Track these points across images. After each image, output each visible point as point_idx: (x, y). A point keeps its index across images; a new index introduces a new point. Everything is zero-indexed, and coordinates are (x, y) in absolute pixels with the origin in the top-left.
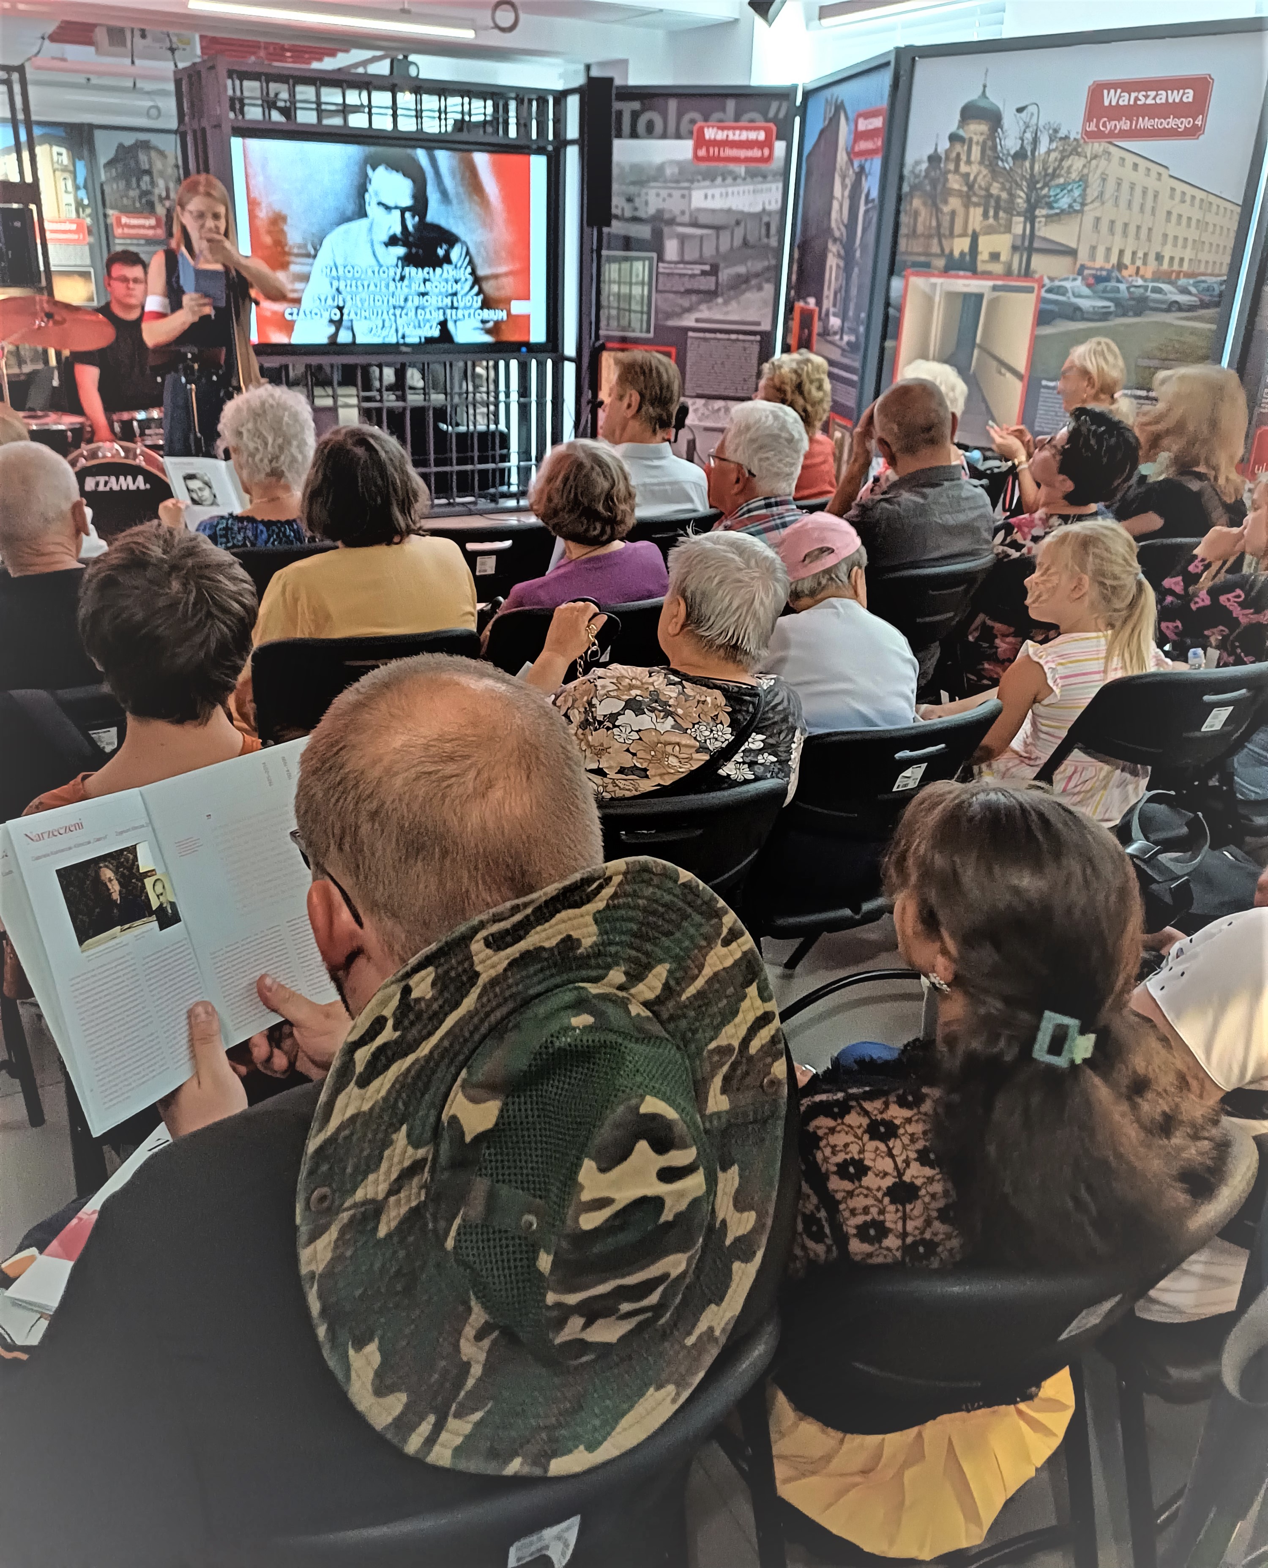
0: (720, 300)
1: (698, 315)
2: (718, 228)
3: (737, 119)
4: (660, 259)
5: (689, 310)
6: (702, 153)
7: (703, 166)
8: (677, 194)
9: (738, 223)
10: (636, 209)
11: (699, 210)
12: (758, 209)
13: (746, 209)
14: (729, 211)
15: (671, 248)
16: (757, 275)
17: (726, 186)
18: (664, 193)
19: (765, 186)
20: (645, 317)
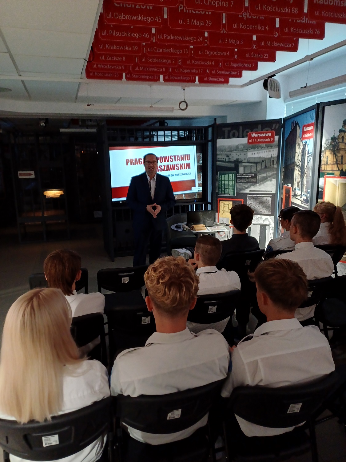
0: (258, 185)
1: (250, 189)
2: (256, 163)
3: (262, 130)
4: (238, 173)
5: (247, 188)
6: (251, 141)
7: (251, 145)
8: (243, 154)
9: (263, 161)
10: (230, 159)
11: (250, 158)
12: (270, 156)
13: (266, 157)
14: (260, 158)
15: (241, 170)
16: (270, 177)
17: (259, 150)
18: (239, 154)
19: (271, 150)
20: (233, 190)
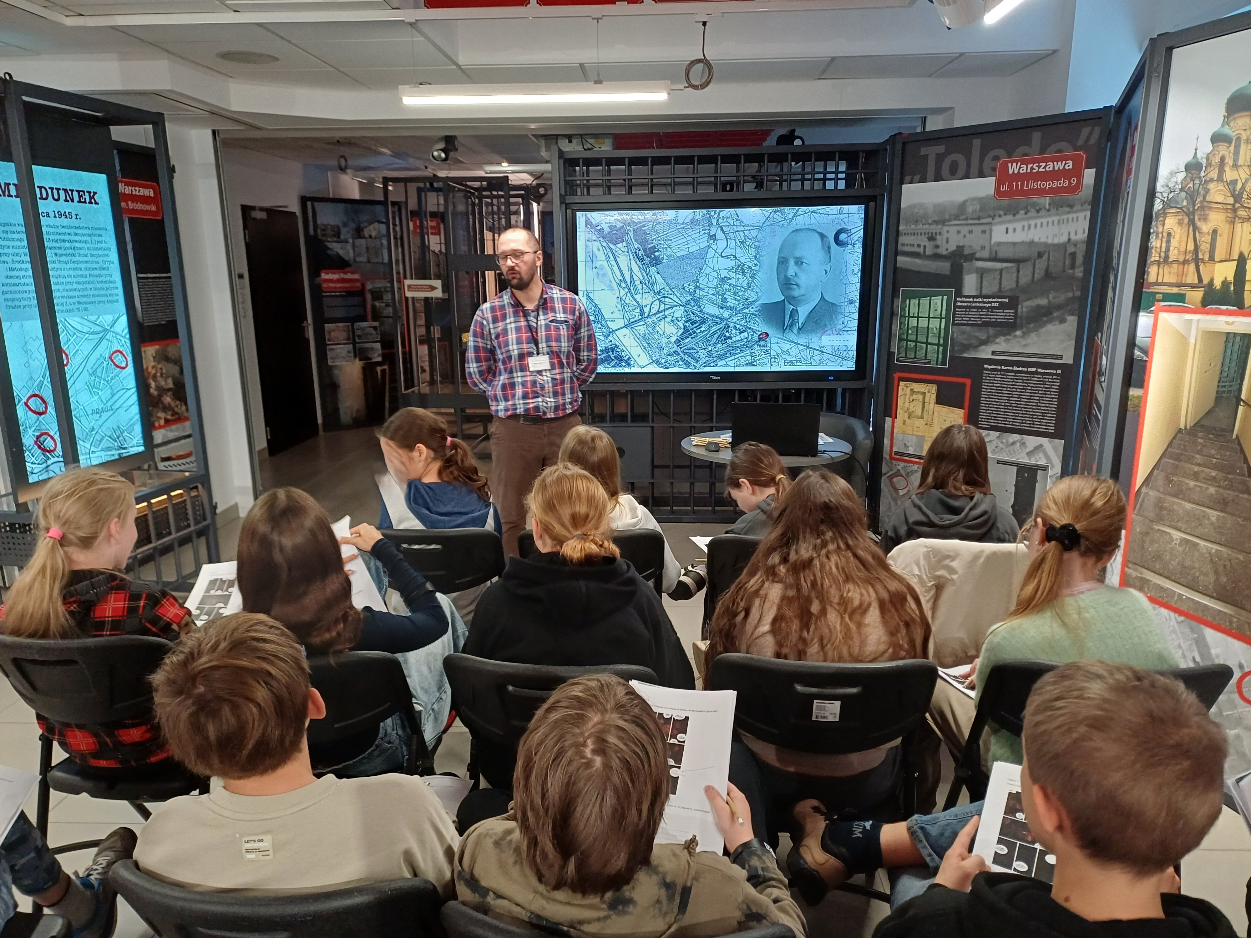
0: (1018, 333)
1: (995, 348)
2: (1018, 261)
3: (1043, 151)
4: (959, 294)
5: (985, 343)
6: (1005, 188)
7: (1005, 201)
8: (977, 229)
9: (1040, 255)
10: (937, 247)
11: (999, 244)
12: (1064, 239)
13: (1050, 241)
14: (1031, 243)
15: (970, 284)
16: (1059, 307)
17: (1028, 219)
18: (965, 230)
19: (1070, 216)
20: (941, 348)
